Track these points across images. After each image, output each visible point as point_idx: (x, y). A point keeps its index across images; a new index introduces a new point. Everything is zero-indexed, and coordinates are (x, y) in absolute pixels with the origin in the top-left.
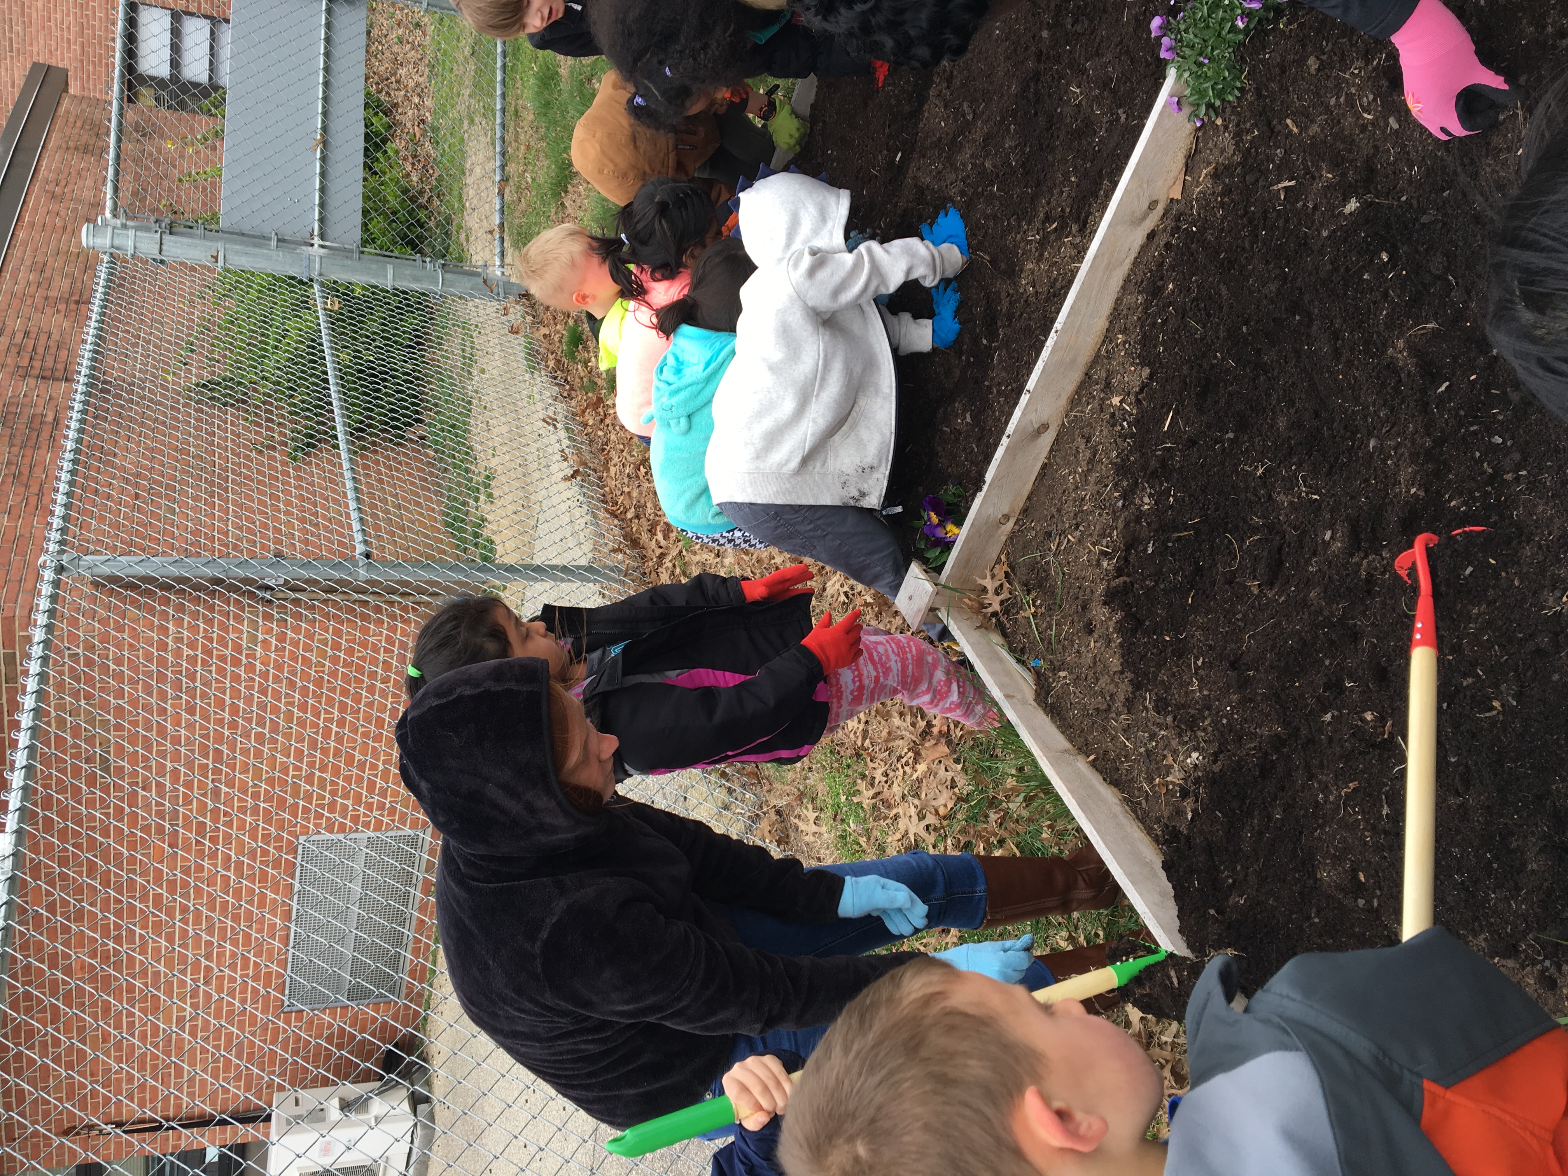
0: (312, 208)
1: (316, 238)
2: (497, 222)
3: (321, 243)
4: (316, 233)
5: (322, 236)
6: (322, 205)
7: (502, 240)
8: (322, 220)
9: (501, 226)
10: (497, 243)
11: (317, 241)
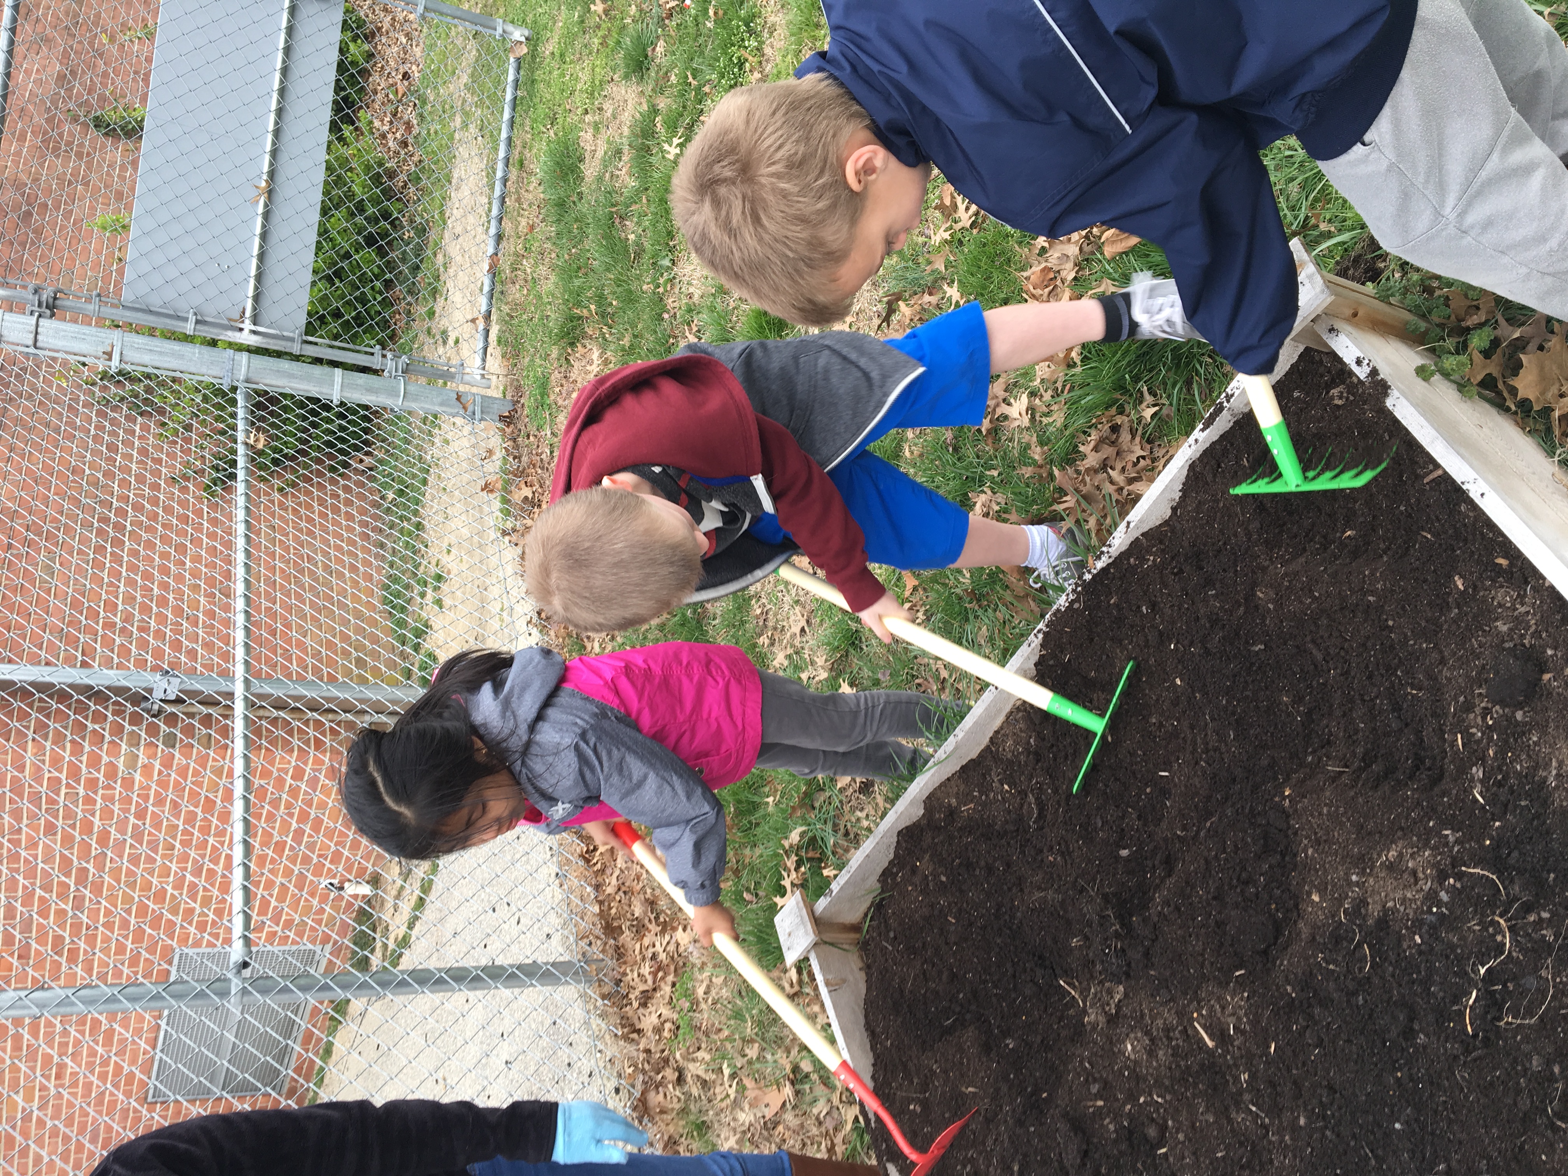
0: (246, 280)
1: (247, 322)
2: (484, 308)
3: (253, 328)
4: (248, 313)
5: (255, 321)
6: (259, 278)
7: (487, 332)
8: (257, 298)
9: (488, 316)
10: (480, 337)
11: (248, 325)
